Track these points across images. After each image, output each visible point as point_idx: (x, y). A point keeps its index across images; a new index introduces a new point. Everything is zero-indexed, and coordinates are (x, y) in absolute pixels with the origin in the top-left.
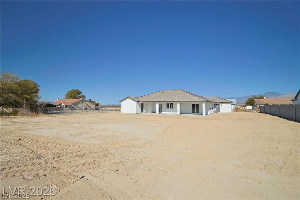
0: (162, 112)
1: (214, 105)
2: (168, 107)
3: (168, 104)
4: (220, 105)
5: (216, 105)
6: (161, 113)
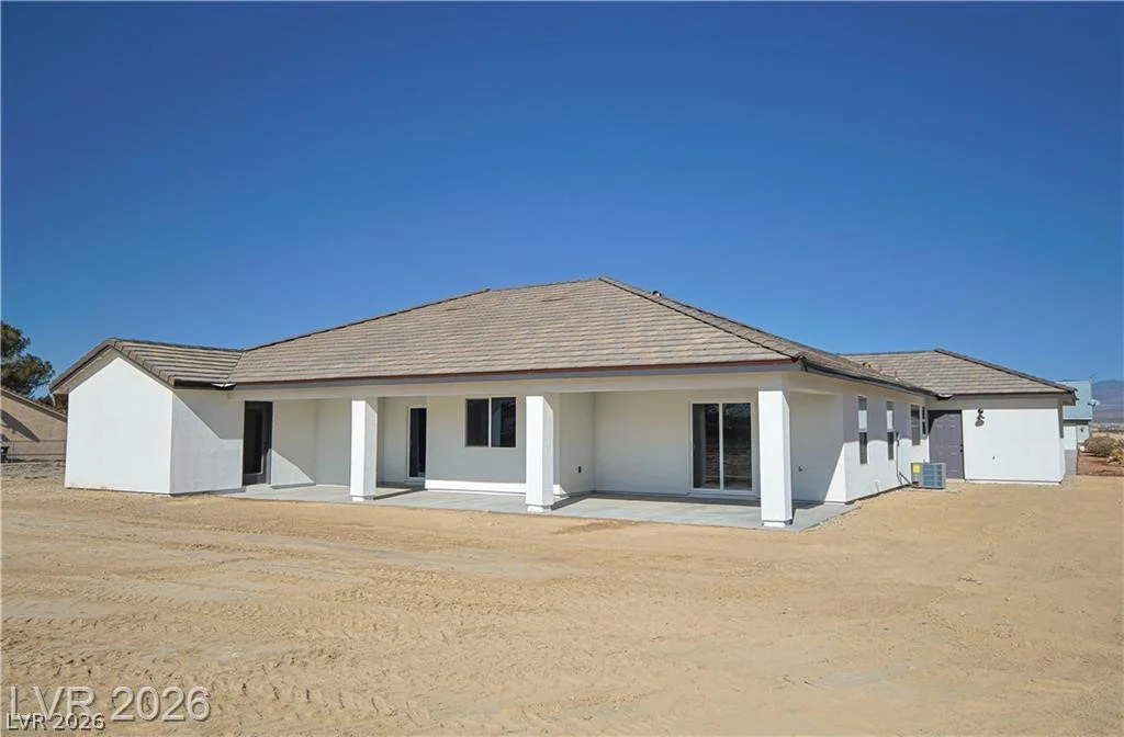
0: (429, 484)
1: (915, 413)
2: (476, 436)
3: (476, 409)
4: (969, 416)
5: (933, 415)
6: (421, 488)
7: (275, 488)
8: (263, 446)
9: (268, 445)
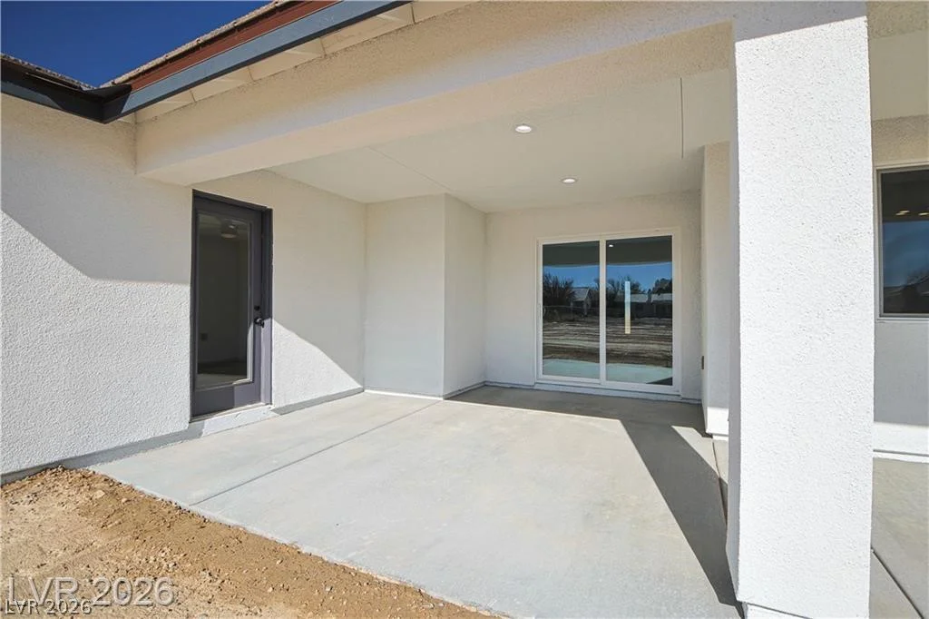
7: (282, 411)
8: (251, 313)
9: (263, 311)
